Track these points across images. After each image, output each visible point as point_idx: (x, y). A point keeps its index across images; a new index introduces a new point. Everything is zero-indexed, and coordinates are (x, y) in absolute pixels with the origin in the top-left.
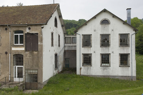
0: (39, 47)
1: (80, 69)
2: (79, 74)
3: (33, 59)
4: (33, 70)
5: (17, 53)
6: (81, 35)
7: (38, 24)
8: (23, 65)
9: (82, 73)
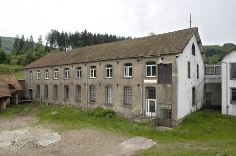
0: (173, 80)
1: (227, 107)
2: (226, 114)
3: (166, 93)
4: (166, 104)
5: (149, 86)
6: (228, 64)
7: (172, 53)
8: (155, 99)
9: (230, 113)
